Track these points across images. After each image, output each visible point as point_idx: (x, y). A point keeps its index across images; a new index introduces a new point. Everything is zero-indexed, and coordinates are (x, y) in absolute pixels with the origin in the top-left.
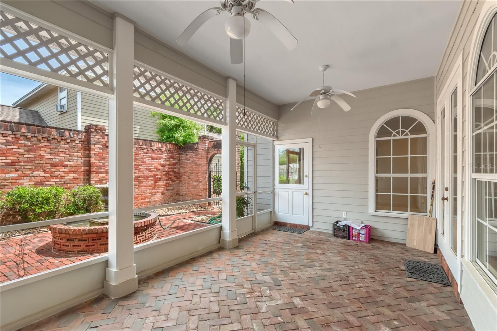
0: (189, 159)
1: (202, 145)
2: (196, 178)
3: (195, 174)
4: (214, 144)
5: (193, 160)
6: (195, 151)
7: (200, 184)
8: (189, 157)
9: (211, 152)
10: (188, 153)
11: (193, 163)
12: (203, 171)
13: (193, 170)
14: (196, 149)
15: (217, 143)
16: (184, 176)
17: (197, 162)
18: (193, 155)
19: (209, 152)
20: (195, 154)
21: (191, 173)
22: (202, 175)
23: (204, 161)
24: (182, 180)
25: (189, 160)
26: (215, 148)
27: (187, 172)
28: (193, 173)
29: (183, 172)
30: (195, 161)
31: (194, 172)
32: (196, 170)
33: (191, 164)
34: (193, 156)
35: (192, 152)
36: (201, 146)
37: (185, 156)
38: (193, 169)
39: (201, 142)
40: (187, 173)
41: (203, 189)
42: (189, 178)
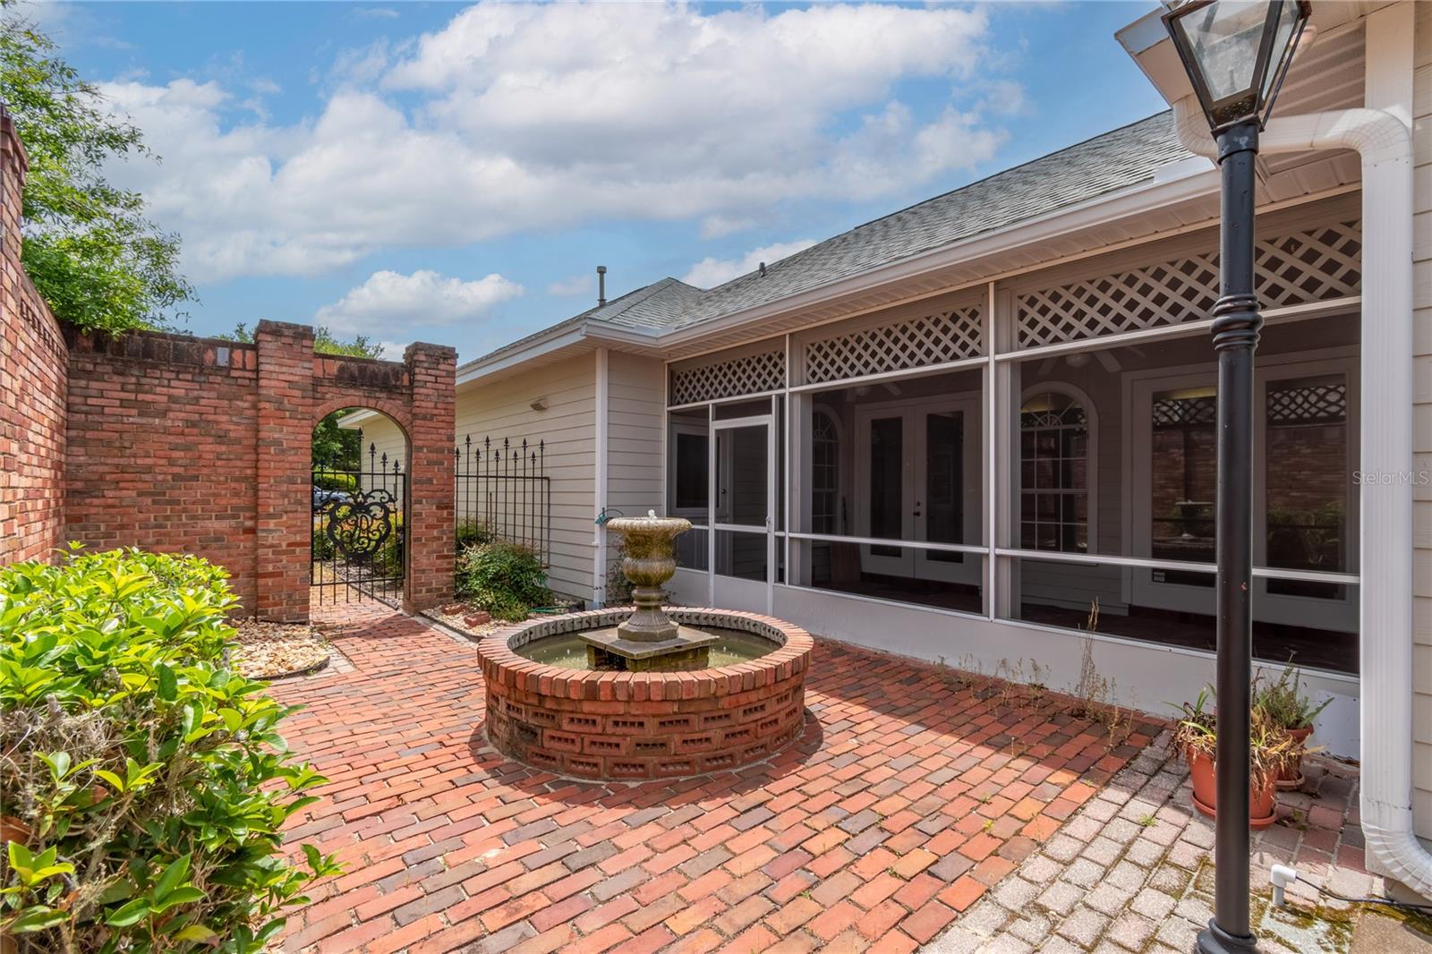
0: (162, 407)
1: (289, 362)
2: (224, 502)
3: (219, 483)
4: (342, 369)
5: (197, 417)
6: (219, 379)
7: (272, 526)
8: (165, 399)
9: (328, 396)
10: (156, 382)
11: (195, 431)
12: (289, 472)
13: (202, 462)
14: (221, 368)
15: (362, 370)
16: (109, 494)
17: (232, 427)
18: (205, 394)
19: (319, 395)
20: (211, 390)
21: (176, 477)
22: (284, 487)
23: (297, 430)
24: (93, 510)
25: (163, 414)
26: (354, 386)
27: (149, 469)
28: (196, 478)
29: (102, 469)
30: (217, 422)
31: (205, 471)
32: (219, 463)
33: (182, 434)
34: (197, 399)
35: (193, 381)
36: (281, 365)
37: (123, 390)
38: (200, 457)
39: (279, 348)
40: (147, 477)
41: (289, 545)
42: (154, 502)
